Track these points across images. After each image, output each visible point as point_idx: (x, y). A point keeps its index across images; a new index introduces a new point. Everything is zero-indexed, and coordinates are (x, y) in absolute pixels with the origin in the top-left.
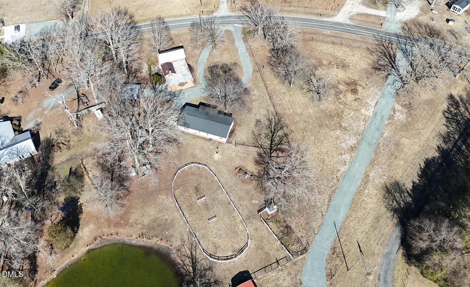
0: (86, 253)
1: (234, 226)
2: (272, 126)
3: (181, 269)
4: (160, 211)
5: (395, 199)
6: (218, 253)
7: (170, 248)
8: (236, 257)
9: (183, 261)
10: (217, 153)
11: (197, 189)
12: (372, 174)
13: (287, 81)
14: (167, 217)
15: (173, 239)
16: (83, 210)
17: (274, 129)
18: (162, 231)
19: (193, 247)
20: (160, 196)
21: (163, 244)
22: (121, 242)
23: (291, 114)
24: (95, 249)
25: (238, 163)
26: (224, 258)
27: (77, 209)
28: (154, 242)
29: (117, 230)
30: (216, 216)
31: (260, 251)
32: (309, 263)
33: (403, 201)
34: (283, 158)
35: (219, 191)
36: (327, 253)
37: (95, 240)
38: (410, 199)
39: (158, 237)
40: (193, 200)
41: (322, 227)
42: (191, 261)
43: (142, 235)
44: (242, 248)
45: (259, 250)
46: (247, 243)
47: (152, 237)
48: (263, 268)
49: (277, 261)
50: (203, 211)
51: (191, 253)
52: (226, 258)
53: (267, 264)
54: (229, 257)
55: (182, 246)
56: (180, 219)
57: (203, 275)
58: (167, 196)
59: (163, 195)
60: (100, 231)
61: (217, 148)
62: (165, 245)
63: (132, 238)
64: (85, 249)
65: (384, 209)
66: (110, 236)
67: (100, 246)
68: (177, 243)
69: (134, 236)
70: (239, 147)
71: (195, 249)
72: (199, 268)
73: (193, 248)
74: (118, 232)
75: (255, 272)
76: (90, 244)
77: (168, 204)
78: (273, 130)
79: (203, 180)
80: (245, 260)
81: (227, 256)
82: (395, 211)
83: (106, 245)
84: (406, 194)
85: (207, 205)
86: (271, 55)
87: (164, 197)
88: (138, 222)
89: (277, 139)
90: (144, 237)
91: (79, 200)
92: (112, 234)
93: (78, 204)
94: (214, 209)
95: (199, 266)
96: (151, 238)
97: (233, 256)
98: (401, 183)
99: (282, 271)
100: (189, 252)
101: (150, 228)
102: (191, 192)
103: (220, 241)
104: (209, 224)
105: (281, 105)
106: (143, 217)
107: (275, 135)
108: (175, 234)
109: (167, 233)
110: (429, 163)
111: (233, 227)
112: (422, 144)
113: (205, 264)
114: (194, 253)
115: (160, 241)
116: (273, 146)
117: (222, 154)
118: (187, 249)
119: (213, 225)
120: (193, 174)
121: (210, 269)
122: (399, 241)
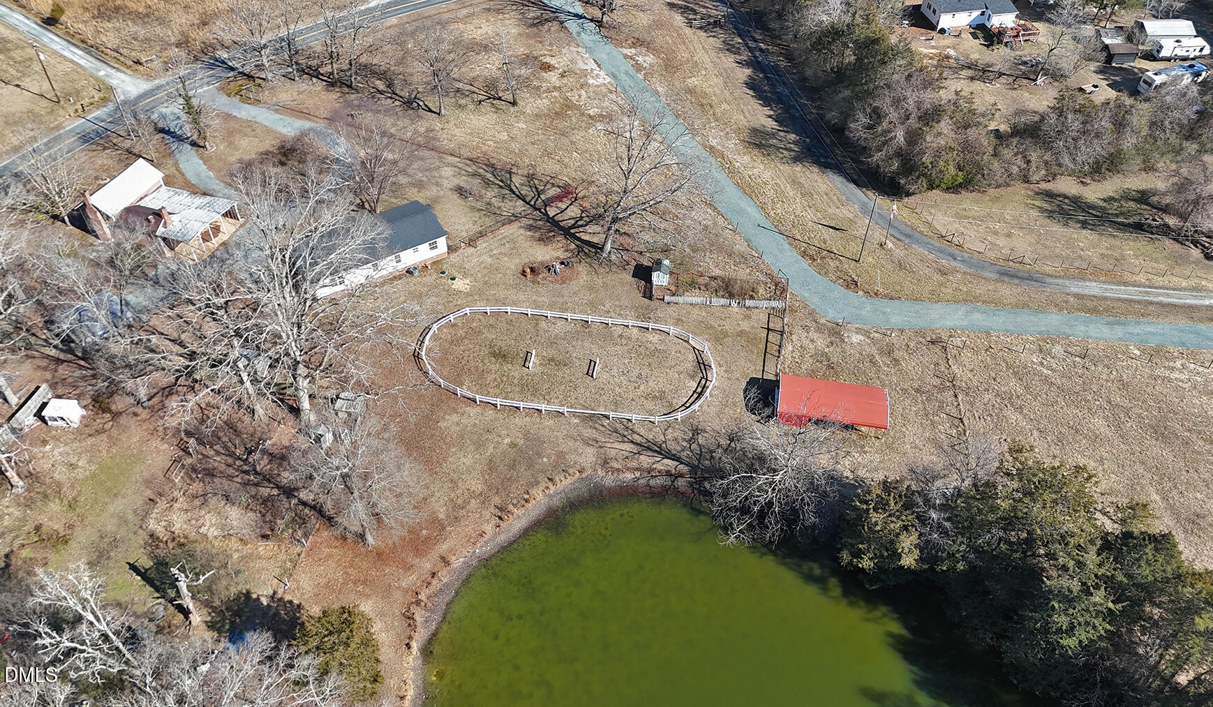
0: (424, 660)
1: (640, 346)
2: (492, 179)
3: (652, 482)
4: (479, 445)
5: (778, 149)
6: (675, 401)
7: (584, 475)
8: (707, 380)
9: (638, 469)
10: (453, 279)
11: (501, 355)
12: (714, 142)
13: (421, 112)
14: (507, 440)
15: (572, 458)
16: (296, 602)
17: (502, 181)
18: (530, 466)
19: (623, 431)
20: (442, 424)
21: (564, 483)
22: (474, 563)
23: (496, 147)
24: (434, 635)
25: (513, 264)
26: (693, 399)
27: (277, 614)
28: (541, 500)
29: (434, 555)
30: (591, 361)
31: (728, 341)
32: (807, 295)
33: (789, 143)
34: (572, 207)
35: (543, 324)
36: (806, 266)
37: (411, 618)
38: (794, 136)
39: (538, 483)
40: (516, 374)
41: (753, 244)
42: (650, 453)
43: (502, 512)
44: (698, 362)
45: (726, 340)
46: (694, 348)
47: (528, 493)
48: (765, 355)
49: (768, 329)
50: (560, 374)
51: (632, 442)
52: (695, 396)
53: (762, 346)
54: (699, 390)
55: (602, 451)
56: (538, 420)
57: (701, 451)
58: (457, 413)
59: (447, 417)
60: (398, 595)
61: (443, 273)
62: (569, 480)
63: (486, 537)
64: (413, 658)
65: (786, 168)
66: (434, 582)
67: (437, 617)
68: (588, 457)
69: (489, 528)
70: (482, 244)
71: (630, 432)
72: (679, 448)
73: (626, 433)
74: (443, 558)
75: (763, 370)
76: (410, 638)
77: (477, 422)
78: (501, 184)
79: (490, 336)
80: (726, 371)
81: (694, 392)
82: (796, 159)
83: (449, 604)
84: (782, 134)
85: (552, 360)
86: (339, 94)
87: (455, 418)
88: (460, 501)
89: (525, 191)
90: (511, 507)
91: (254, 596)
92: (434, 574)
93: (265, 603)
94: (574, 355)
95: (673, 447)
96: (526, 496)
97: (703, 382)
98: (757, 126)
99: (791, 334)
100: (629, 447)
101: (502, 486)
102: (494, 367)
103: (651, 384)
104: (600, 380)
105: (461, 146)
106: (460, 485)
107: (514, 188)
108: (563, 448)
109: (545, 460)
110: (751, 85)
111: (642, 350)
112: (715, 72)
113: (678, 434)
114: (637, 438)
115: (550, 484)
116: (532, 203)
117: (465, 275)
118: (616, 445)
119: (605, 376)
120: (455, 341)
121: (696, 431)
122: (852, 186)
